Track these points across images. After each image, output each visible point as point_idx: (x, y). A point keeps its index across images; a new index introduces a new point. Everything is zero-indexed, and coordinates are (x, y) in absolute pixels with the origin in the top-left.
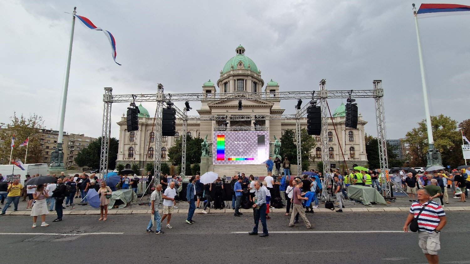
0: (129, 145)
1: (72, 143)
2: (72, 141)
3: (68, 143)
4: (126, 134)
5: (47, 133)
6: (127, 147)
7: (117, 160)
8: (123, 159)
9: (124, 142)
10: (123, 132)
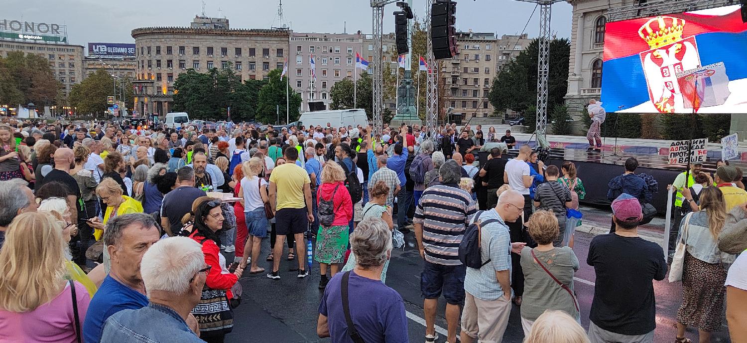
0: (594, 56)
1: (504, 57)
2: (504, 52)
3: (497, 59)
4: (586, 26)
5: (464, 40)
6: (588, 61)
7: (567, 95)
8: (579, 91)
9: (582, 49)
10: (580, 21)
